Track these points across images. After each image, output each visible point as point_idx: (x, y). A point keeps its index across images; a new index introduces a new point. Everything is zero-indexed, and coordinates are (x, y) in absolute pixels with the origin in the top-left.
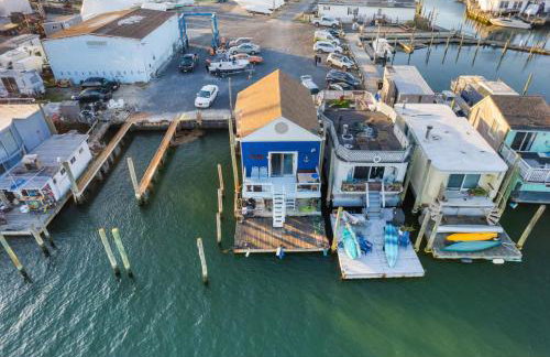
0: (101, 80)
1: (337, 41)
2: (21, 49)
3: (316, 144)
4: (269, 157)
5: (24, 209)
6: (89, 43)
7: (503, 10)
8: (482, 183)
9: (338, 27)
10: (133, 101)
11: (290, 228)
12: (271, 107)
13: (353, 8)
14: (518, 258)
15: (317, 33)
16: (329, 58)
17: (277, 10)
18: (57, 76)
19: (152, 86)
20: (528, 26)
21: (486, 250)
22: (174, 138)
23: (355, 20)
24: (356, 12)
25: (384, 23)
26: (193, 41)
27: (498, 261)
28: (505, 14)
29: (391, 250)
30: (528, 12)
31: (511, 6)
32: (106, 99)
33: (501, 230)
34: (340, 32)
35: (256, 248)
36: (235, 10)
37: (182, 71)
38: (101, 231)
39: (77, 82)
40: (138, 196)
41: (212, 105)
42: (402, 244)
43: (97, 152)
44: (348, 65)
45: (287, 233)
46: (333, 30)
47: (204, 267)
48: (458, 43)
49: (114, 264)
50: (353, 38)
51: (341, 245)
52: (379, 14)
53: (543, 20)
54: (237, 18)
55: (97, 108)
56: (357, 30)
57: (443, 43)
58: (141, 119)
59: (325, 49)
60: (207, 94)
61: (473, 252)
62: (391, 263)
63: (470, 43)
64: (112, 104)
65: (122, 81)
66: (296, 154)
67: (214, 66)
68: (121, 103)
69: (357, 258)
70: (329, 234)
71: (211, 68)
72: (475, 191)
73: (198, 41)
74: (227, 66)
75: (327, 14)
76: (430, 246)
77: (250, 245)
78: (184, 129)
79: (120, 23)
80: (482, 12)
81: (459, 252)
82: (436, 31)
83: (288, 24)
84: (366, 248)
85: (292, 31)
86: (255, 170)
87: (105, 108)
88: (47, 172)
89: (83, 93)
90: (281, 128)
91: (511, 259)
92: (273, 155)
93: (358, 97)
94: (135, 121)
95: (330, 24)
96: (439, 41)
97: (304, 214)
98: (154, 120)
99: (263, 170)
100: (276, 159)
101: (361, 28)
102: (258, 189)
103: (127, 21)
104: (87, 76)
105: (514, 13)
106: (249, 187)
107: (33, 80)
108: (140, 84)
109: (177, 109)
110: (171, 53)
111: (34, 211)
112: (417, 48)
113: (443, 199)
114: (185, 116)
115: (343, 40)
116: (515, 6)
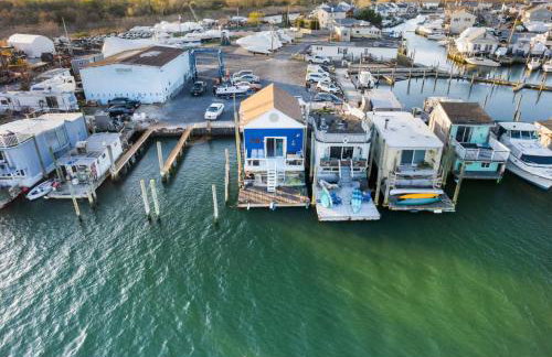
0: (126, 99)
1: (327, 74)
2: (56, 78)
3: (300, 131)
4: (265, 141)
5: (75, 182)
6: (118, 70)
7: (476, 51)
8: (427, 159)
9: (328, 64)
10: (152, 116)
11: (280, 192)
12: (266, 104)
13: (343, 48)
14: (453, 209)
15: (310, 67)
16: (319, 85)
17: (275, 51)
18: (88, 97)
19: (168, 105)
20: (497, 64)
21: (429, 204)
22: (188, 140)
23: (344, 58)
24: (345, 52)
25: (370, 60)
26: (201, 74)
27: (438, 211)
28: (478, 55)
29: (357, 203)
30: (498, 53)
31: (483, 48)
32: (131, 114)
33: (442, 192)
34: (330, 68)
35: (255, 203)
36: (237, 52)
37: (193, 95)
38: (142, 181)
39: (105, 102)
40: (162, 174)
41: (219, 118)
42: (365, 200)
43: (126, 148)
44: (335, 90)
45: (278, 195)
46: (325, 66)
47: (216, 209)
48: (434, 76)
49: (148, 211)
50: (342, 72)
51: (319, 201)
52: (366, 53)
53: (511, 60)
54: (240, 57)
55: (123, 120)
56: (346, 66)
57: (421, 77)
58: (160, 128)
59: (315, 79)
60: (215, 109)
61: (418, 205)
62: (355, 210)
63: (444, 76)
64: (135, 117)
65: (142, 101)
66: (285, 138)
67: (221, 90)
68: (143, 116)
69: (329, 207)
70: (310, 194)
71: (218, 92)
72: (424, 165)
73: (206, 74)
74: (232, 90)
75: (320, 53)
76: (386, 201)
77: (250, 201)
78: (196, 135)
79: (142, 56)
80: (459, 54)
81: (408, 205)
82: (415, 66)
83: (285, 62)
84: (337, 202)
85: (288, 67)
86: (254, 152)
87: (129, 120)
88: (92, 155)
89: (112, 109)
90: (274, 118)
91: (447, 210)
92: (268, 140)
93: (338, 107)
94: (156, 129)
95: (322, 61)
96: (418, 74)
97: (291, 185)
98: (171, 128)
99: (261, 151)
100: (270, 142)
101: (349, 64)
102: (256, 163)
103: (148, 54)
104: (114, 97)
105: (486, 54)
106: (249, 162)
107: (70, 100)
108: (157, 104)
109: (191, 120)
110: (182, 82)
111: (82, 183)
112: (398, 80)
113: (398, 170)
114: (196, 125)
115: (332, 73)
116: (486, 49)
